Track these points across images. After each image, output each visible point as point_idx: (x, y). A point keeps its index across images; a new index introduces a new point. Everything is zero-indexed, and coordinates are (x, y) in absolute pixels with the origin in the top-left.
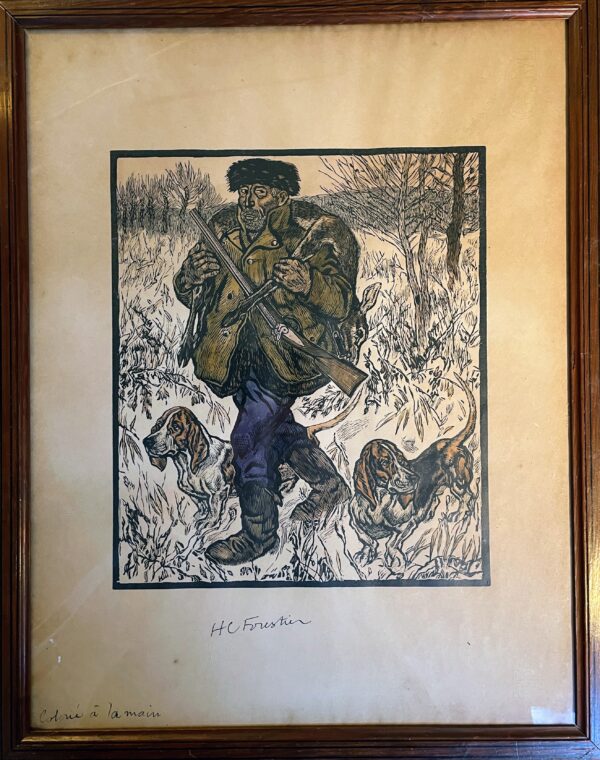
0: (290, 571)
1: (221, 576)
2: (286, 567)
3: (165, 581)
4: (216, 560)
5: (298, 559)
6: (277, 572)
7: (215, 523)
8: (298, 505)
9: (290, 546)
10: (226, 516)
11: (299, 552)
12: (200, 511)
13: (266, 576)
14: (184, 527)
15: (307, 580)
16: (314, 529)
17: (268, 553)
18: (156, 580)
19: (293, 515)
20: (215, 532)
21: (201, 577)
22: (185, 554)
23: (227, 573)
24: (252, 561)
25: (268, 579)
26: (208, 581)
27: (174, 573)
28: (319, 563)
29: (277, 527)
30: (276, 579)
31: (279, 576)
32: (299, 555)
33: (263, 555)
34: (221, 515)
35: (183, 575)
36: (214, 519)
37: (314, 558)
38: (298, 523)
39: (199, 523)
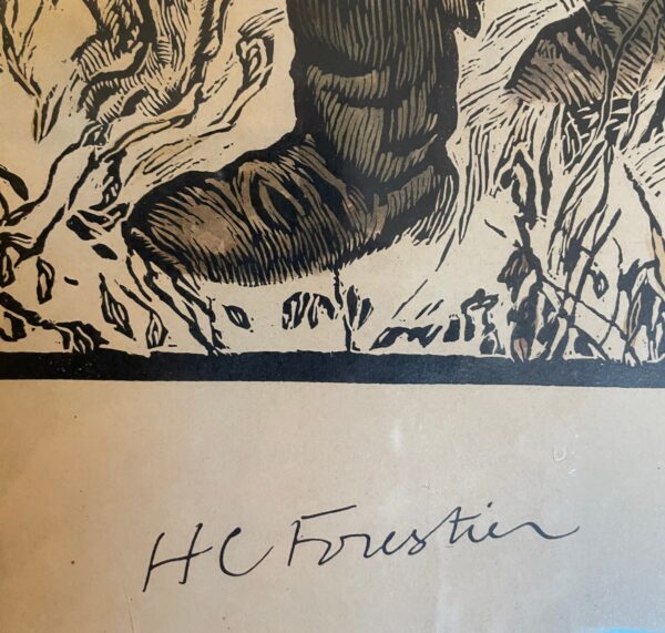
0: (499, 315)
2: (480, 295)
5: (534, 263)
6: (441, 319)
9: (500, 208)
11: (540, 236)
13: (393, 334)
15: (570, 354)
16: (611, 136)
17: (407, 237)
23: (223, 322)
24: (335, 267)
25: (402, 346)
28: (625, 282)
30: (438, 348)
31: (452, 335)
32: (539, 248)
33: (383, 242)
37: (607, 263)
38: (542, 113)
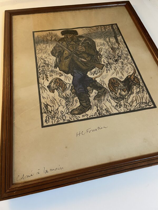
1: (76, 118)
2: (96, 113)
3: (59, 122)
4: (74, 114)
5: (99, 110)
6: (93, 115)
7: (72, 105)
8: (95, 96)
10: (74, 102)
11: (98, 108)
12: (66, 102)
14: (62, 107)
15: (103, 115)
16: (101, 101)
18: (56, 123)
19: (94, 99)
20: (72, 107)
21: (70, 120)
22: (64, 114)
23: (78, 118)
24: (85, 113)
25: (91, 117)
26: (73, 120)
27: (61, 120)
28: (105, 110)
29: (90, 103)
31: (94, 115)
33: (88, 110)
34: (73, 102)
35: (64, 120)
36: (71, 104)
37: (103, 109)
38: (96, 101)
39: (67, 105)
